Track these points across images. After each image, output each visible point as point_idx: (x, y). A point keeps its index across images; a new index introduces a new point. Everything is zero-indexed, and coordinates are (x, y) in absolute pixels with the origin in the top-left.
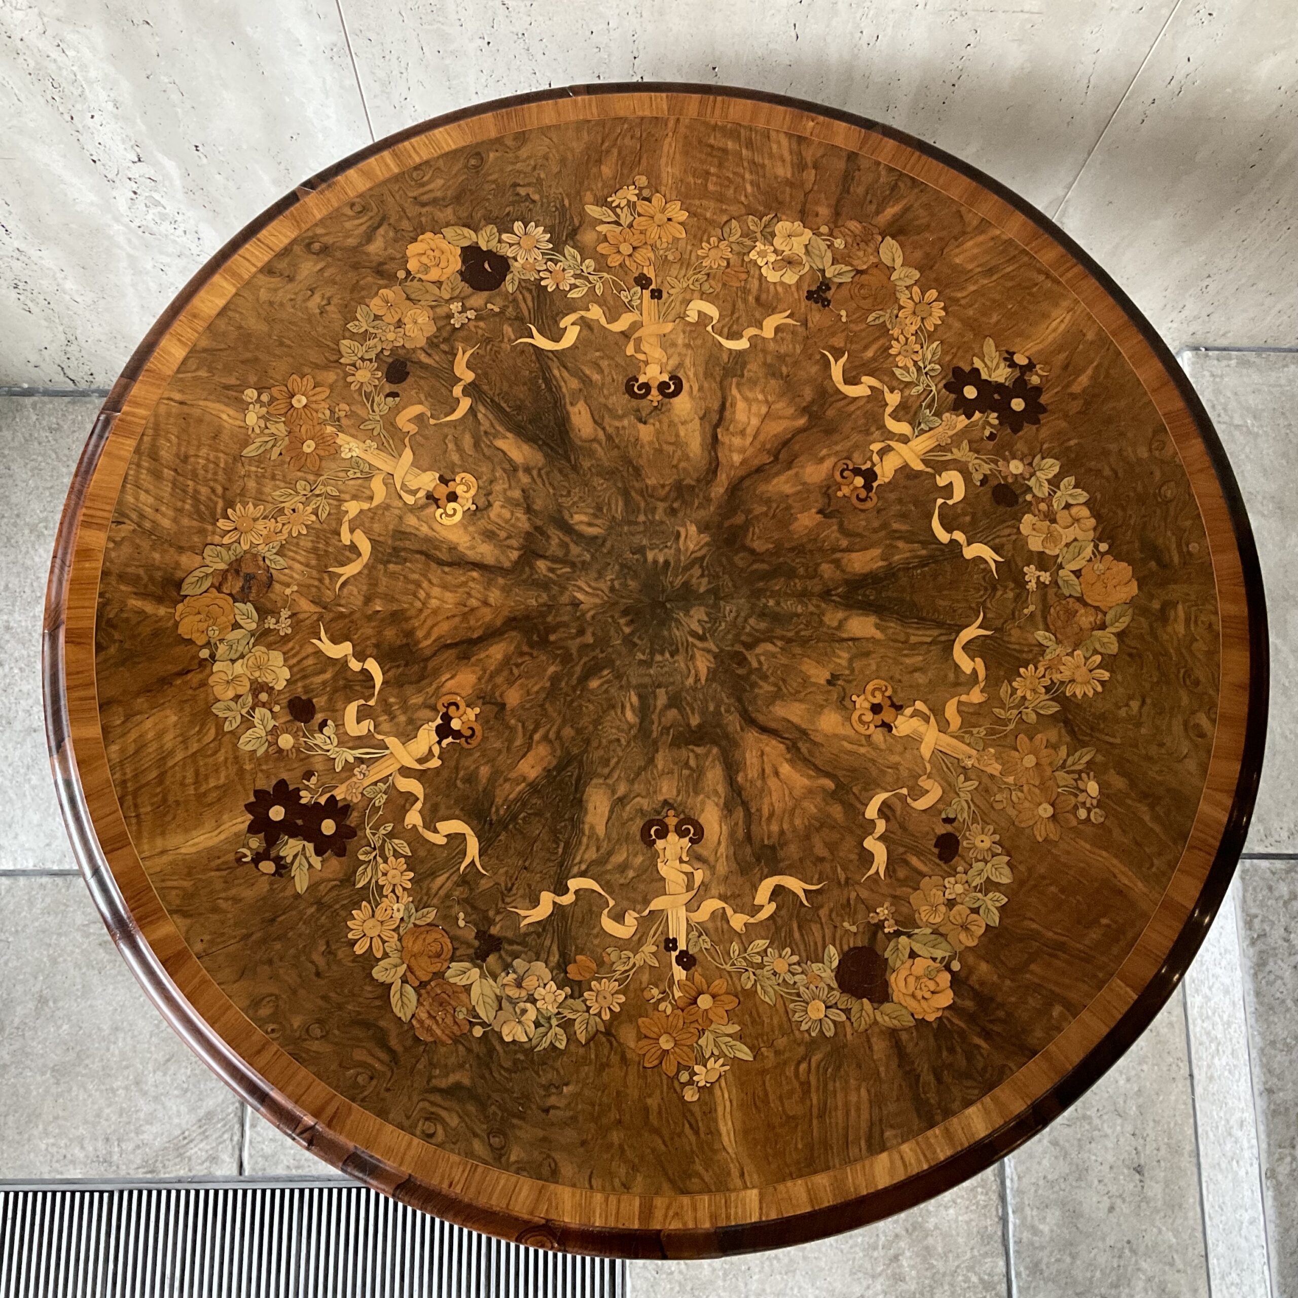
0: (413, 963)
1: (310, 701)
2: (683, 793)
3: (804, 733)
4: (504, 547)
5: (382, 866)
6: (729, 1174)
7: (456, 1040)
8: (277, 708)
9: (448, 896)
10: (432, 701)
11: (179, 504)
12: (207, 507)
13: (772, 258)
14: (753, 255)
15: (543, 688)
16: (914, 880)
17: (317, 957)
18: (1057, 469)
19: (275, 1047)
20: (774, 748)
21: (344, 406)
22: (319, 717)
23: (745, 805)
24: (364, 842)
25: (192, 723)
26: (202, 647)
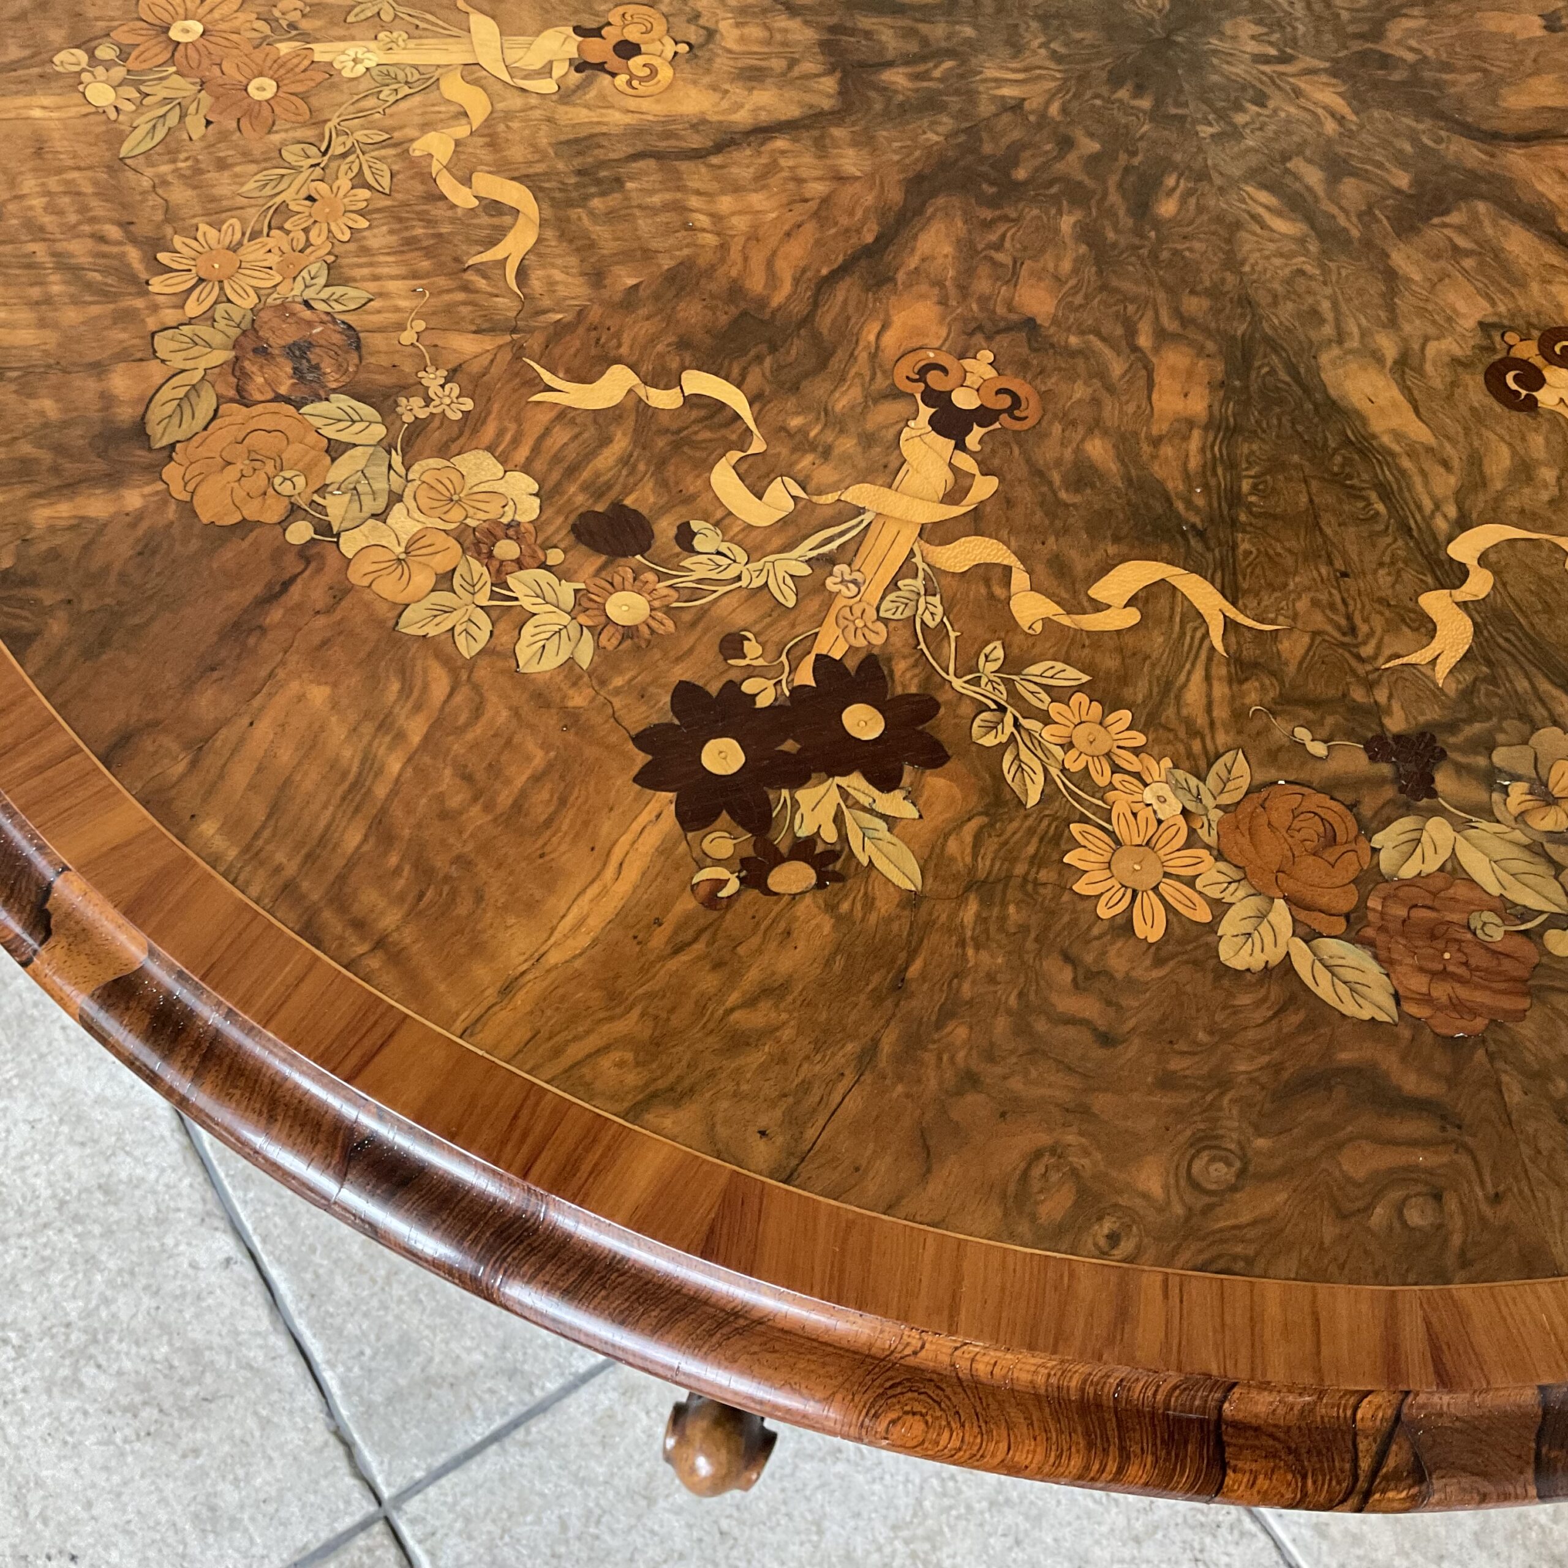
0: (1295, 887)
1: (618, 507)
5: (1048, 733)
7: (1533, 991)
8: (555, 557)
9: (1239, 715)
10: (881, 383)
11: (35, 292)
12: (105, 271)
15: (1079, 261)
22: (665, 529)
24: (966, 709)
26: (284, 524)
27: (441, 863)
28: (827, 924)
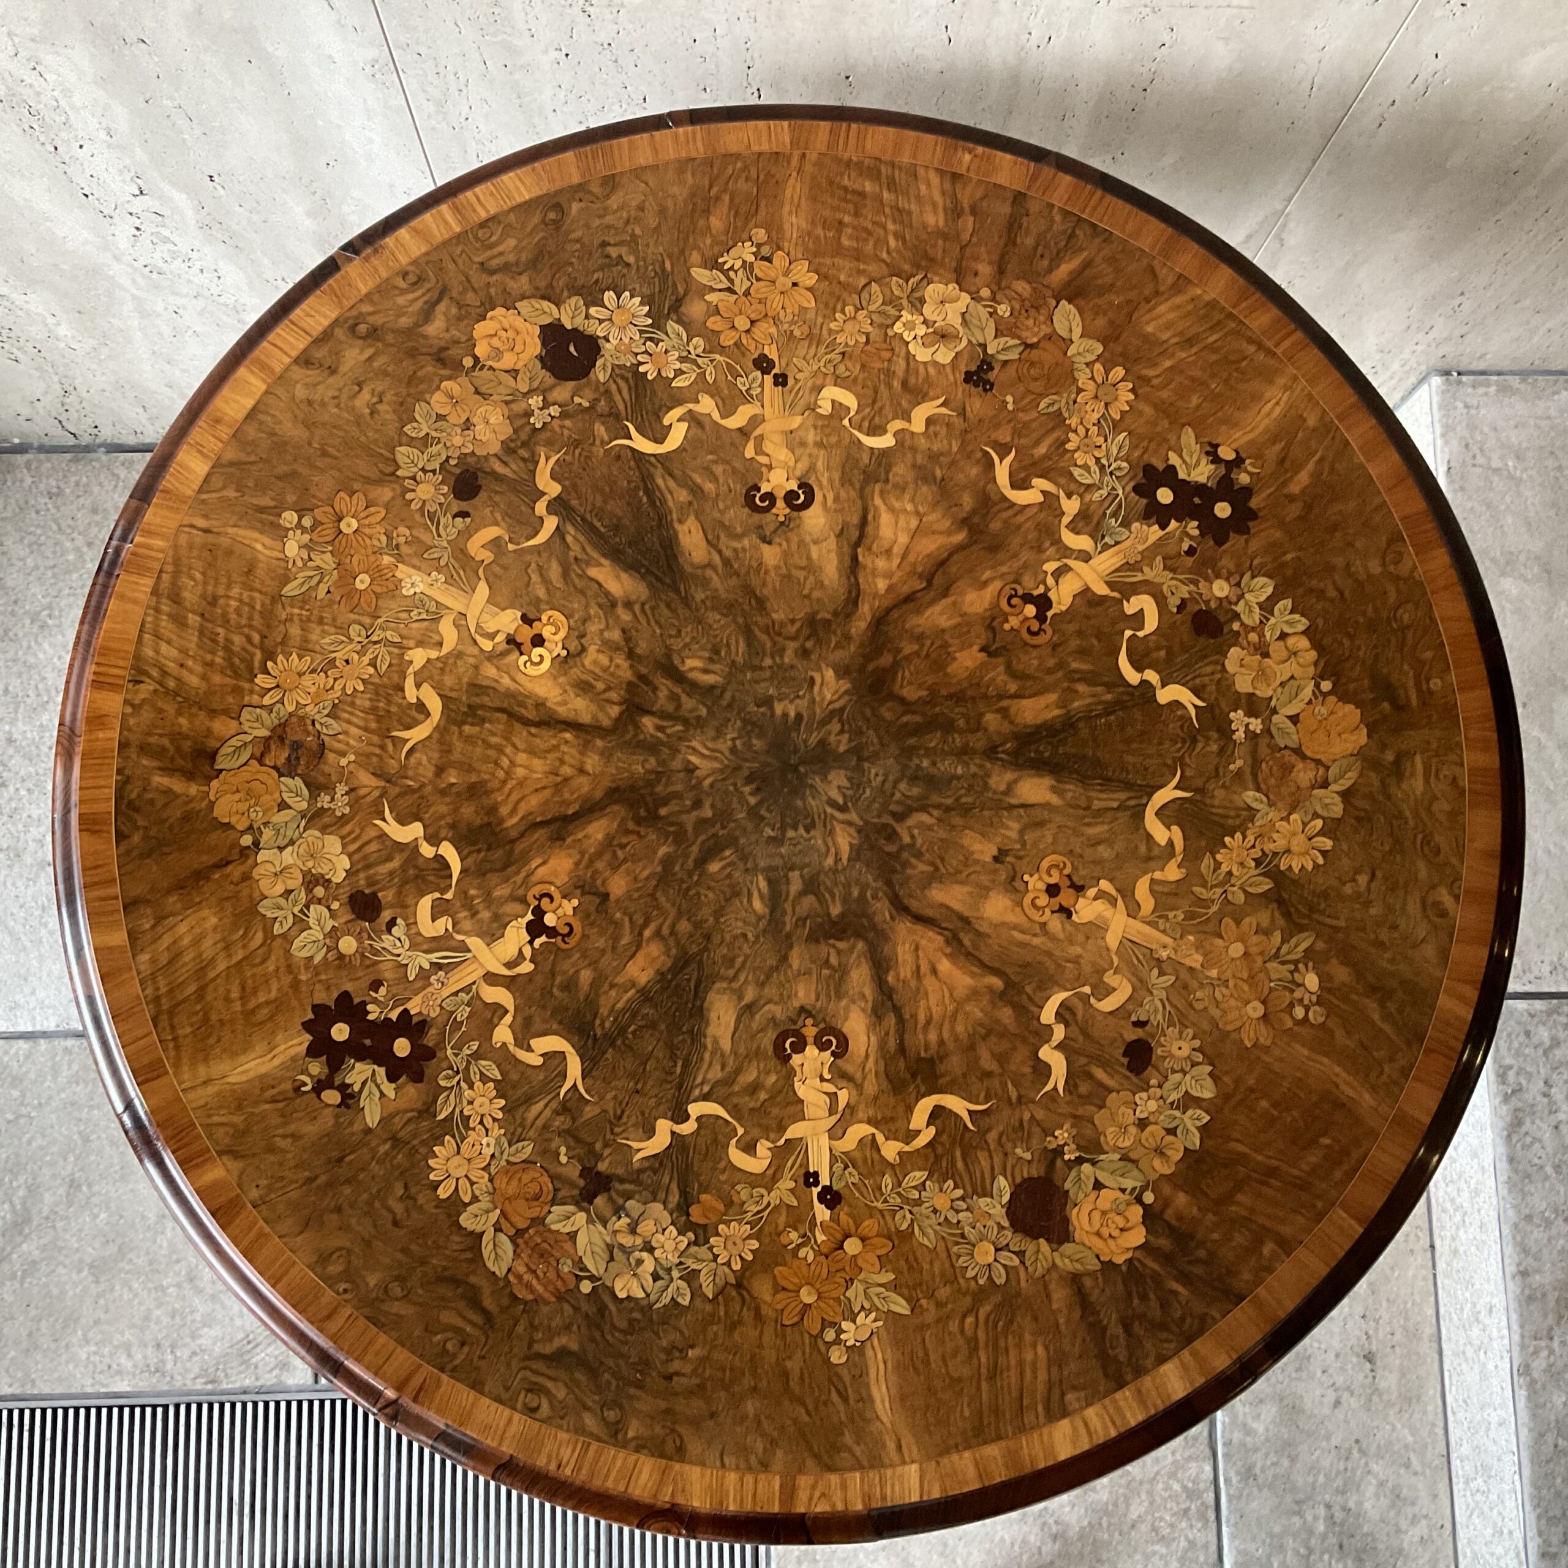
0: (508, 1208)
1: (374, 895)
2: (823, 997)
3: (966, 921)
4: (603, 702)
5: (468, 1093)
6: (884, 1446)
7: (560, 1298)
8: (335, 905)
9: (546, 1127)
10: (521, 892)
11: (209, 657)
12: (242, 660)
13: (921, 330)
14: (898, 328)
15: (653, 874)
16: (1099, 1096)
17: (393, 1203)
18: (1269, 590)
19: (347, 1311)
20: (931, 941)
21: (403, 530)
22: (386, 915)
23: (897, 1010)
25: (235, 927)
26: (243, 833)
27: (214, 1017)
28: (332, 1122)
